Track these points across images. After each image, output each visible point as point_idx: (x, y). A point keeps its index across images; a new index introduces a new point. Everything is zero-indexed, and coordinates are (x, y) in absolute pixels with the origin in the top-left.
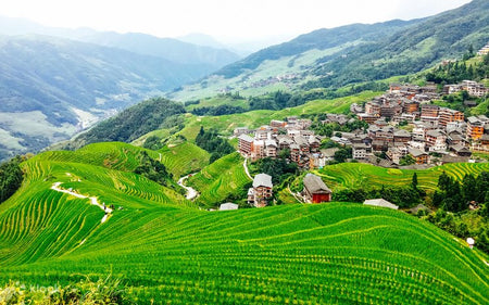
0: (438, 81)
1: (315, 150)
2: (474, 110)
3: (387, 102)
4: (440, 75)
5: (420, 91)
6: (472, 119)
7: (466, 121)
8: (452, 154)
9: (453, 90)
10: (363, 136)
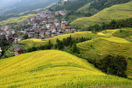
0: (52, 10)
1: (15, 36)
2: (62, 19)
3: (37, 18)
4: (52, 8)
5: (47, 14)
6: (62, 22)
7: (61, 22)
8: (58, 33)
9: (56, 13)
10: (31, 30)
